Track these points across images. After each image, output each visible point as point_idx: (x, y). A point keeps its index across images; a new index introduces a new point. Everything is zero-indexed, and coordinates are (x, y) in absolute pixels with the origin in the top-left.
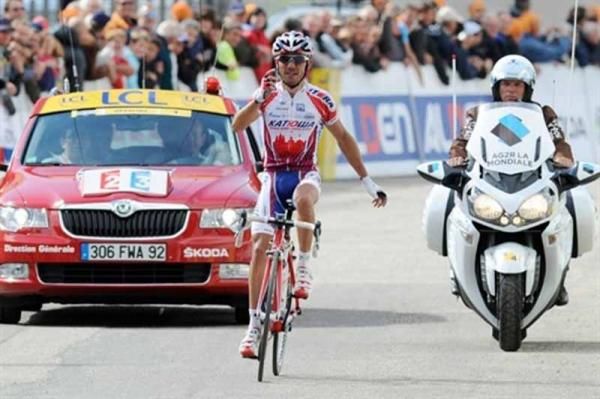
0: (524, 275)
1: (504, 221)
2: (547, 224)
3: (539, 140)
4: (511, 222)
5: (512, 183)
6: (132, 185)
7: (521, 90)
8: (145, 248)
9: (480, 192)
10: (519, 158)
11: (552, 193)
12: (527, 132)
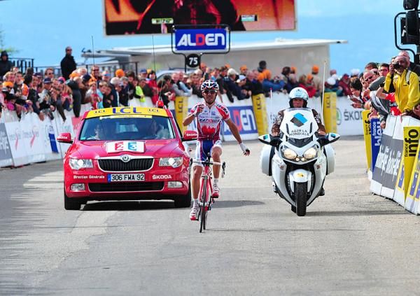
0: (307, 183)
1: (297, 159)
2: (316, 160)
3: (311, 124)
4: (300, 160)
5: (300, 143)
6: (129, 148)
7: (302, 102)
8: (135, 175)
9: (286, 147)
10: (303, 132)
11: (318, 147)
12: (306, 121)
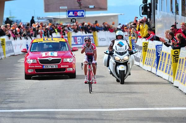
0: (124, 70)
1: (121, 61)
2: (128, 61)
3: (126, 46)
4: (122, 61)
5: (122, 54)
6: (51, 55)
7: (121, 37)
8: (54, 66)
10: (123, 49)
12: (124, 45)
